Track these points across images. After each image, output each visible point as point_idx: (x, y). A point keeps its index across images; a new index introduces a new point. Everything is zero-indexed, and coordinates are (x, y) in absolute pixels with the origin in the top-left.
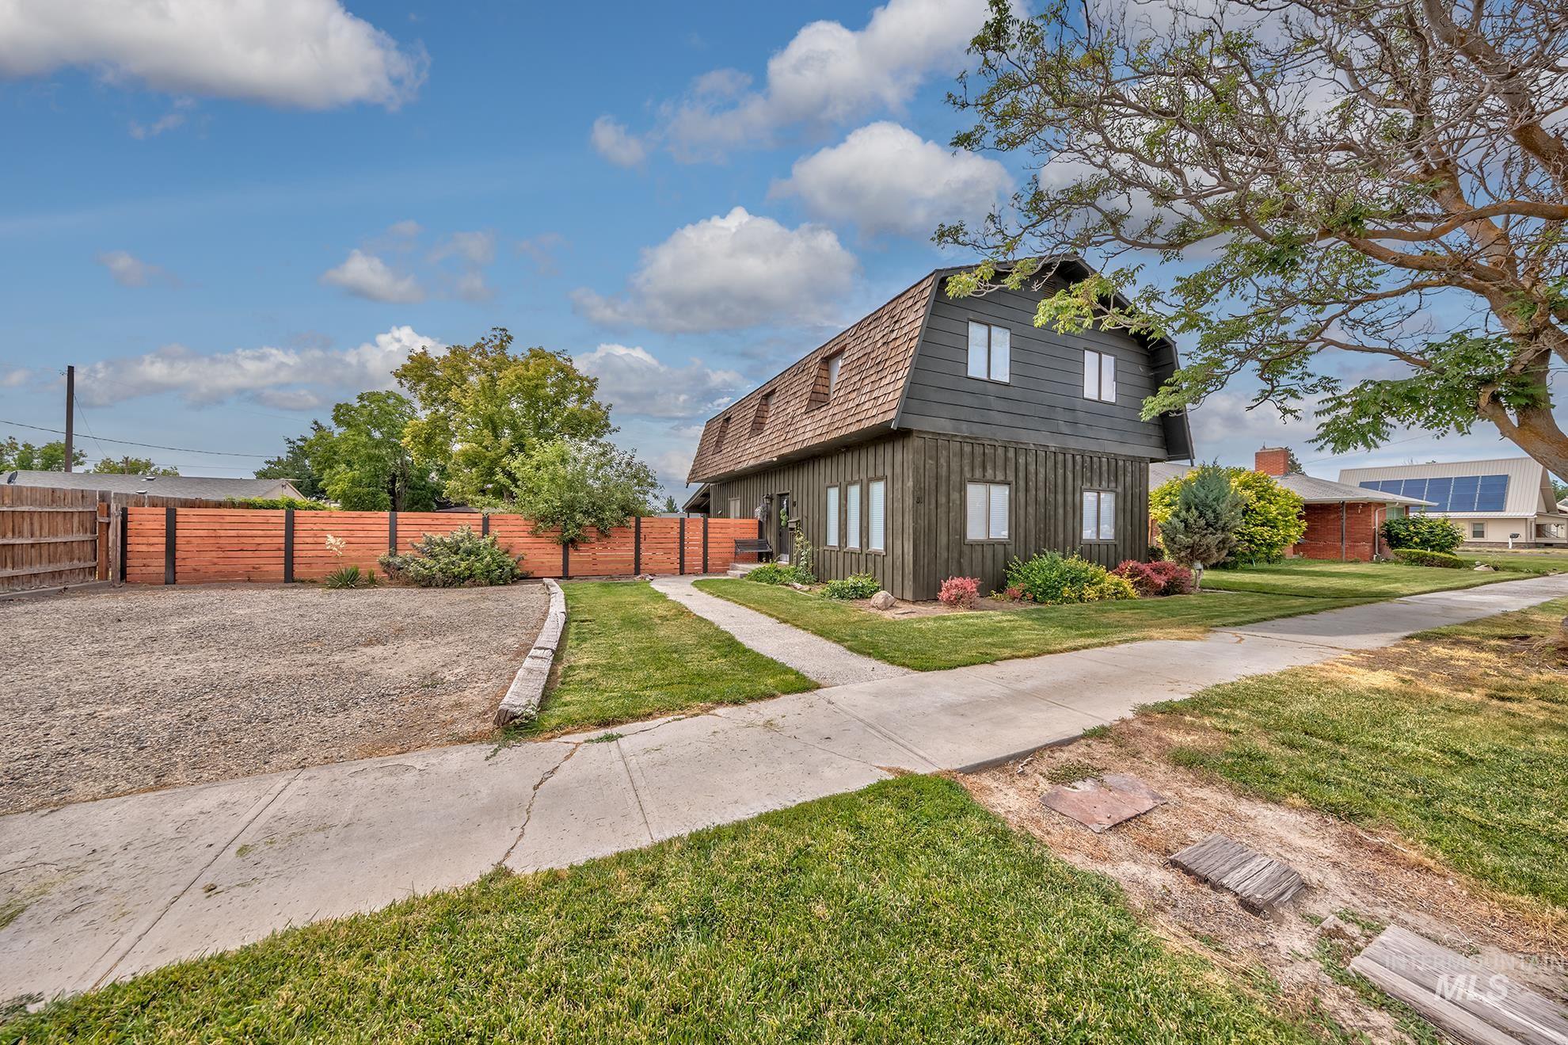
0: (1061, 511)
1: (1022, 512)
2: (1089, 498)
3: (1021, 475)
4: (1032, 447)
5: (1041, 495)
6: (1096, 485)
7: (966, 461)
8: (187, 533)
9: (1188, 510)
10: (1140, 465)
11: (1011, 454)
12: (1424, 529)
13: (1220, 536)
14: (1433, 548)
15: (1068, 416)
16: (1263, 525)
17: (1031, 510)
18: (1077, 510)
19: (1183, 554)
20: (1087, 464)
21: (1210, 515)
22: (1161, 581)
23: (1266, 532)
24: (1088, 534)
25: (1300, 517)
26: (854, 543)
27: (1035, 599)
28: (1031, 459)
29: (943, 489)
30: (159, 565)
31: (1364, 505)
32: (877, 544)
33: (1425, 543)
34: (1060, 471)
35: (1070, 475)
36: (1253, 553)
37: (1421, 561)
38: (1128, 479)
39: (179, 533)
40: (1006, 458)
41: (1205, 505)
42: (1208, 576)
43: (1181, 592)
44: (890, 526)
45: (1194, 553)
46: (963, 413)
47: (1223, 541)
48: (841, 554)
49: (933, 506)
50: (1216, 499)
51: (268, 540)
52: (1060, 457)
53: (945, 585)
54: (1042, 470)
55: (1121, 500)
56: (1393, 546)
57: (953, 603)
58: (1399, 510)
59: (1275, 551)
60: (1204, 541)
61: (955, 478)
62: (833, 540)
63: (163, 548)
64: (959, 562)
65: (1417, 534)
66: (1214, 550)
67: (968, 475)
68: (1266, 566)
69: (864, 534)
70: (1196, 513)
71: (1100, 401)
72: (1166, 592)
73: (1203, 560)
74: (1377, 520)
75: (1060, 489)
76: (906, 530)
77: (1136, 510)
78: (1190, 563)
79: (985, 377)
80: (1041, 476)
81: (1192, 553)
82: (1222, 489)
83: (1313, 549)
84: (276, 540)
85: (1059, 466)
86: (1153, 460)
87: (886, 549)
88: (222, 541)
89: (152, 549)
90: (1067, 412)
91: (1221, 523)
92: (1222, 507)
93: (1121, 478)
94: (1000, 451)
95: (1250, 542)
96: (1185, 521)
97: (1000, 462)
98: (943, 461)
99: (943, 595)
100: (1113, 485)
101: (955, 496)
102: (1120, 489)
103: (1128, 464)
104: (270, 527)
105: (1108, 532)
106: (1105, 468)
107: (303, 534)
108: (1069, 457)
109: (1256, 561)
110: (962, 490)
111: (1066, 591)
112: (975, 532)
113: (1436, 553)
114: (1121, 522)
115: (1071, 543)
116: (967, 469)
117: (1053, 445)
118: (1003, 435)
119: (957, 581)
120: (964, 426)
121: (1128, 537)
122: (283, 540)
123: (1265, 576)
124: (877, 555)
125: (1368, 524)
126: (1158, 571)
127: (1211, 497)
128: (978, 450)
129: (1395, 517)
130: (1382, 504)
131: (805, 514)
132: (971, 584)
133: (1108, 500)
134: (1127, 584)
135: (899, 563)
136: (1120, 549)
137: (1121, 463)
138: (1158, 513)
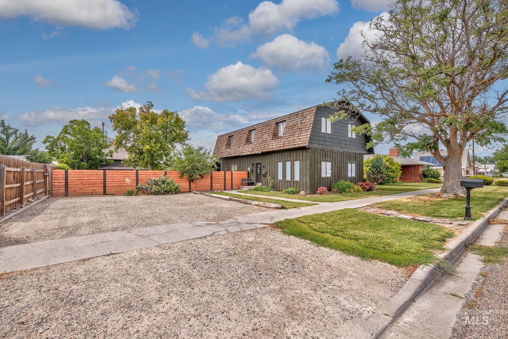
0: (343, 169)
1: (334, 169)
2: (349, 165)
3: (334, 159)
4: (336, 151)
5: (338, 164)
6: (351, 162)
7: (321, 156)
8: (71, 178)
9: (373, 168)
10: (361, 155)
11: (331, 153)
12: (432, 172)
13: (381, 175)
14: (434, 178)
15: (344, 142)
16: (391, 172)
17: (336, 169)
18: (347, 168)
19: (372, 180)
20: (349, 156)
21: (379, 169)
22: (368, 187)
23: (392, 174)
24: (349, 175)
25: (400, 170)
26: (288, 178)
27: (340, 192)
28: (336, 155)
29: (316, 163)
30: (63, 190)
31: (418, 166)
32: (297, 178)
33: (432, 176)
34: (343, 158)
35: (345, 158)
36: (389, 180)
37: (431, 182)
38: (359, 159)
39: (69, 178)
40: (330, 154)
41: (377, 167)
42: (378, 187)
43: (372, 190)
44: (302, 173)
45: (375, 180)
46: (321, 142)
47: (382, 177)
48: (283, 182)
49: (314, 168)
50: (380, 165)
51: (98, 181)
52: (343, 154)
53: (319, 189)
54: (338, 158)
55: (357, 165)
56: (425, 178)
57: (321, 194)
58: (427, 167)
59: (394, 179)
60: (377, 177)
61: (319, 160)
62: (280, 177)
63: (64, 184)
64: (320, 184)
65: (430, 174)
66: (380, 179)
67: (322, 159)
68: (392, 184)
69: (292, 176)
70: (375, 169)
71: (352, 138)
72: (369, 190)
73: (377, 182)
74: (421, 170)
75: (343, 163)
76: (307, 175)
77: (360, 168)
78: (374, 182)
79: (325, 132)
80: (338, 159)
81: (374, 180)
82: (381, 162)
83: (405, 179)
84: (100, 181)
85: (343, 156)
86: (364, 154)
87: (300, 180)
88: (83, 181)
89: (60, 184)
90: (344, 141)
91: (381, 172)
92: (381, 167)
93: (357, 159)
94: (329, 153)
95: (388, 177)
96: (372, 171)
97: (329, 156)
98: (316, 156)
99: (318, 192)
100: (355, 161)
101: (319, 165)
102: (357, 163)
103: (359, 155)
104: (98, 176)
105: (354, 175)
106: (353, 157)
107: (109, 178)
108: (345, 154)
109: (390, 182)
110: (320, 163)
111: (347, 190)
112: (323, 175)
113: (434, 179)
114: (357, 172)
115: (346, 178)
116: (321, 158)
117: (341, 151)
118: (330, 148)
119: (322, 188)
120: (321, 146)
121: (359, 176)
122: (102, 180)
123: (392, 186)
124: (297, 182)
125: (419, 171)
126: (367, 185)
127: (379, 165)
128: (324, 152)
129: (426, 169)
130: (422, 165)
131: (268, 170)
132: (325, 189)
133: (354, 165)
134: (360, 188)
135: (305, 184)
136: (357, 179)
137: (357, 155)
138: (366, 169)
